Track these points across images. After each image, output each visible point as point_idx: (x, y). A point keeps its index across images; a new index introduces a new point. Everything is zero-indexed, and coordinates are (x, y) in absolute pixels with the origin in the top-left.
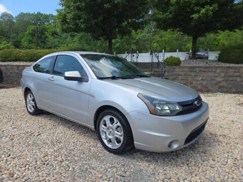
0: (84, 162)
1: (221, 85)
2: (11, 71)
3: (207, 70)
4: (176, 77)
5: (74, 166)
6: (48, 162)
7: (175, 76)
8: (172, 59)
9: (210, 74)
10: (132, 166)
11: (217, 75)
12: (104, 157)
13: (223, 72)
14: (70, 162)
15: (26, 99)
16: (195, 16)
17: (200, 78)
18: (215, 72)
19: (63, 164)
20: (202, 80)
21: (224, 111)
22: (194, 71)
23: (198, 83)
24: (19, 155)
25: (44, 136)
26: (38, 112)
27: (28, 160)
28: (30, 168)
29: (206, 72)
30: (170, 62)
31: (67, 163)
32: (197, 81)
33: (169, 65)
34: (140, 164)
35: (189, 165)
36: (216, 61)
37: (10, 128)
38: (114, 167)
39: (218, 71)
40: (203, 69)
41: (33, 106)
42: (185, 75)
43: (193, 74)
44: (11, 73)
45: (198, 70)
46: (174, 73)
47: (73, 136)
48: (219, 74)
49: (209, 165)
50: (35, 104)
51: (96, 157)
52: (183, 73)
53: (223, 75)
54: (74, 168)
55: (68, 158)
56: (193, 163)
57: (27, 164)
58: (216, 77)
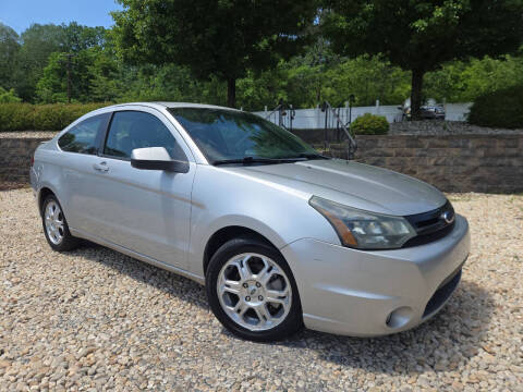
0: (184, 366)
1: (478, 175)
3: (445, 143)
4: (378, 161)
5: (159, 378)
6: (94, 367)
7: (376, 158)
8: (369, 120)
9: (454, 152)
10: (299, 373)
11: (467, 153)
12: (230, 352)
13: (482, 146)
14: (149, 368)
15: (43, 215)
16: (420, 24)
17: (432, 162)
18: (465, 147)
19: (132, 371)
20: (436, 165)
21: (494, 234)
22: (417, 146)
23: (427, 171)
24: (26, 350)
25: (84, 302)
26: (72, 244)
27: (47, 363)
28: (52, 384)
29: (444, 146)
30: (366, 126)
31: (142, 368)
32: (426, 168)
33: (363, 133)
34: (317, 367)
35: (436, 367)
36: (464, 123)
37: (7, 282)
38: (258, 376)
39: (470, 145)
40: (437, 142)
41: (60, 229)
42: (398, 154)
43: (416, 152)
45: (426, 143)
46: (374, 150)
47: (154, 301)
48: (473, 150)
49: (483, 366)
50: (65, 224)
51: (214, 354)
52: (393, 151)
53: (481, 153)
54: (158, 383)
55: (145, 357)
56: (445, 362)
57: (43, 376)
58: (467, 157)
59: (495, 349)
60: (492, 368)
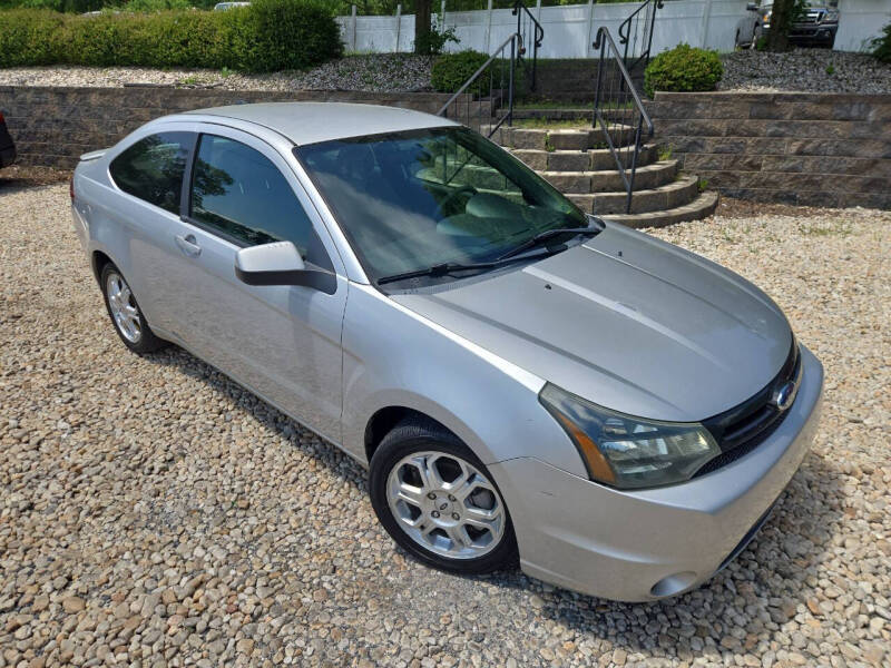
0: (337, 620)
1: (875, 174)
2: (38, 112)
3: (825, 110)
4: (695, 143)
5: (300, 643)
6: (205, 617)
7: (690, 139)
8: (684, 62)
9: (839, 129)
10: (510, 644)
11: (863, 132)
12: (407, 593)
14: (286, 622)
15: (104, 289)
17: (794, 148)
18: (861, 120)
19: (261, 628)
20: (800, 153)
22: (770, 117)
23: (783, 165)
24: (103, 577)
25: (185, 472)
26: (154, 346)
27: (135, 607)
28: (146, 650)
29: (821, 117)
30: (677, 73)
31: (276, 623)
32: (781, 158)
33: (670, 88)
34: (540, 631)
37: (62, 425)
38: (446, 648)
39: (872, 116)
40: (811, 108)
41: (135, 321)
42: (731, 132)
43: (767, 127)
44: (41, 121)
45: (789, 110)
46: (683, 124)
47: (292, 475)
48: (875, 127)
50: (140, 314)
51: (383, 595)
52: (721, 126)
54: (299, 654)
55: (279, 598)
57: (132, 633)
58: (862, 140)
59: (826, 606)
60: (812, 647)
